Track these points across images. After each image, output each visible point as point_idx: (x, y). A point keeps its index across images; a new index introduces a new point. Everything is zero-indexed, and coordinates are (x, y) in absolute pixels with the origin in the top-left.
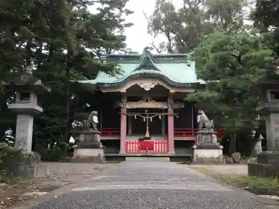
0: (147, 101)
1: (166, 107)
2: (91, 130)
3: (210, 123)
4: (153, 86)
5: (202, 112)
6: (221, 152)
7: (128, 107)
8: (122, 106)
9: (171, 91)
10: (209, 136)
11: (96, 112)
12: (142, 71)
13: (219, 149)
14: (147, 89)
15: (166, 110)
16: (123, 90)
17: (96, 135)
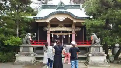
0: (61, 27)
1: (71, 30)
2: (27, 45)
3: (98, 40)
4: (64, 19)
5: (94, 33)
6: (105, 58)
7: (51, 30)
8: (48, 30)
9: (74, 22)
10: (98, 48)
11: (30, 34)
12: (58, 10)
13: (104, 56)
14: (61, 20)
15: (71, 32)
16: (48, 21)
17: (29, 48)
